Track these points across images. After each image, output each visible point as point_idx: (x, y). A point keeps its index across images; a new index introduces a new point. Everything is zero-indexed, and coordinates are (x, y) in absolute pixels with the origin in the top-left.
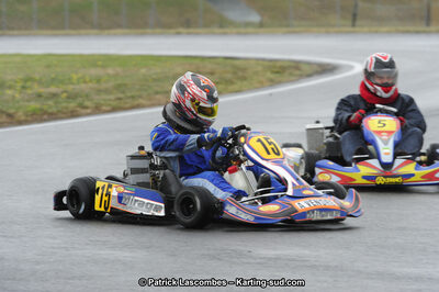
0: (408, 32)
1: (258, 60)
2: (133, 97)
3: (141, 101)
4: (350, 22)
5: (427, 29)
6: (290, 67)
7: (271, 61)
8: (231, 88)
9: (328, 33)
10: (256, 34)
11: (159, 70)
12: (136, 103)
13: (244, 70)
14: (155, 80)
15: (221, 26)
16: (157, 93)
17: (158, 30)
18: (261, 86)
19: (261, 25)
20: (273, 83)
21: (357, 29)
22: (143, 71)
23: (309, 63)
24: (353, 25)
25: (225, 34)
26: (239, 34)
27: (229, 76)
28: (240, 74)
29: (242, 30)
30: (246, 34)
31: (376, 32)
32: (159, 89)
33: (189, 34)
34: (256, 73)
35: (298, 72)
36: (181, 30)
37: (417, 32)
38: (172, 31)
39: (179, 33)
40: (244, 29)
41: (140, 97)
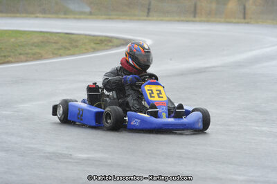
0: (182, 21)
1: (86, 35)
2: (5, 56)
3: (10, 59)
4: (146, 14)
5: (194, 19)
6: (105, 40)
7: (94, 36)
8: (68, 52)
9: (131, 20)
10: (86, 19)
11: (23, 40)
12: (7, 60)
13: (76, 41)
14: (19, 46)
15: (65, 14)
16: (20, 54)
17: (24, 15)
18: (87, 51)
19: (91, 14)
20: (95, 50)
21: (150, 18)
22: (13, 40)
23: (117, 38)
24: (148, 15)
25: (66, 18)
26: (75, 18)
27: (68, 45)
28: (74, 44)
29: (77, 16)
30: (79, 19)
31: (161, 20)
32: (22, 52)
33: (44, 17)
34: (84, 44)
35: (110, 44)
36: (38, 15)
37: (187, 21)
38: (33, 16)
39: (37, 17)
40: (79, 15)
41: (9, 56)
